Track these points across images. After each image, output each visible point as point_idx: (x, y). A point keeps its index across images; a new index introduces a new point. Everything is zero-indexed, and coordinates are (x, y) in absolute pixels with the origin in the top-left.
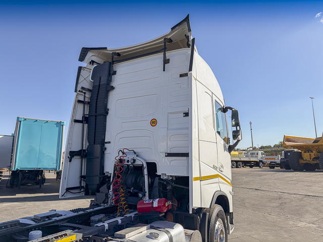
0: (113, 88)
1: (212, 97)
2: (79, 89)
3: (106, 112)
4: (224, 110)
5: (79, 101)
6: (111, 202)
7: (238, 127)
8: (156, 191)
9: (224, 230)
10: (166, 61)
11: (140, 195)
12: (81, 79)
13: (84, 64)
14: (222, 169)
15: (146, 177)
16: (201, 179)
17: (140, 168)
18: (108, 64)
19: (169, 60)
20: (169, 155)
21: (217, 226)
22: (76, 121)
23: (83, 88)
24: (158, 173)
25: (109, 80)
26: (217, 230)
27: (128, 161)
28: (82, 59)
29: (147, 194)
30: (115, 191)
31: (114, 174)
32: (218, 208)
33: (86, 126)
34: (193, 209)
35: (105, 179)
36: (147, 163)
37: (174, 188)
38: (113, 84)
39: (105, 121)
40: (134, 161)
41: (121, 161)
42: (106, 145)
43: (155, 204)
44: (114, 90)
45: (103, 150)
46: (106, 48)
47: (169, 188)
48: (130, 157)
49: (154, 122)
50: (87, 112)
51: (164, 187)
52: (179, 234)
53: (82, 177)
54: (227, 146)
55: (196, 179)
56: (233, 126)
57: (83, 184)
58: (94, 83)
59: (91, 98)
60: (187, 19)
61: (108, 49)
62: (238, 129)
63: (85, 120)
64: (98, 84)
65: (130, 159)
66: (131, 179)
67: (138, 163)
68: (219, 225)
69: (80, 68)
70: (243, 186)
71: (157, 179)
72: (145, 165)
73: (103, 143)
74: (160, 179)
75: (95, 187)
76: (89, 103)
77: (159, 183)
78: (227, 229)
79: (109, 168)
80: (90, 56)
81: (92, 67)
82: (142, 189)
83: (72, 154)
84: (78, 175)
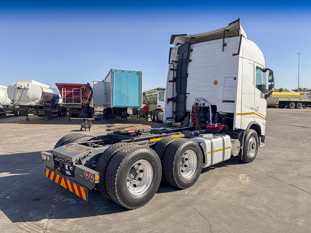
0: (191, 61)
1: (254, 65)
2: (171, 62)
3: (187, 75)
4: (264, 71)
5: (171, 69)
6: (191, 125)
7: (273, 83)
8: (216, 120)
9: (255, 143)
10: (225, 45)
11: (207, 122)
12: (172, 55)
13: (173, 46)
14: (257, 109)
15: (211, 113)
16: (242, 114)
17: (207, 108)
18: (187, 44)
19: (226, 44)
20: (224, 101)
21: (250, 141)
22: (170, 81)
23: (173, 61)
24: (217, 111)
25: (189, 56)
26: (251, 143)
27: (200, 104)
28: (171, 43)
29: (211, 122)
30: (193, 120)
31: (193, 111)
32: (252, 131)
33: (175, 83)
34: (235, 128)
35: (187, 114)
36: (211, 106)
37: (226, 119)
38: (191, 58)
39: (186, 81)
40: (204, 104)
41: (197, 104)
42: (187, 95)
43: (216, 125)
44: (191, 62)
45: (186, 97)
46: (186, 35)
47: (223, 119)
48: (202, 102)
49: (216, 83)
50: (175, 76)
51: (221, 118)
52: (228, 139)
53: (174, 112)
54: (264, 95)
55: (238, 114)
56: (269, 81)
57: (174, 116)
58: (179, 57)
59: (178, 67)
60: (238, 20)
61: (188, 34)
62: (273, 84)
63: (175, 80)
64: (181, 58)
65: (201, 103)
66: (202, 114)
67: (206, 105)
68: (252, 140)
69: (171, 49)
70: (291, 124)
71: (217, 114)
72: (210, 107)
73: (185, 94)
74: (218, 114)
75: (181, 118)
76: (176, 70)
77: (218, 116)
78: (258, 144)
79: (189, 108)
80: (176, 40)
81: (177, 47)
82: (208, 119)
83: (169, 100)
84: (171, 111)
